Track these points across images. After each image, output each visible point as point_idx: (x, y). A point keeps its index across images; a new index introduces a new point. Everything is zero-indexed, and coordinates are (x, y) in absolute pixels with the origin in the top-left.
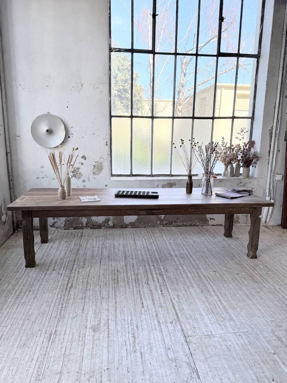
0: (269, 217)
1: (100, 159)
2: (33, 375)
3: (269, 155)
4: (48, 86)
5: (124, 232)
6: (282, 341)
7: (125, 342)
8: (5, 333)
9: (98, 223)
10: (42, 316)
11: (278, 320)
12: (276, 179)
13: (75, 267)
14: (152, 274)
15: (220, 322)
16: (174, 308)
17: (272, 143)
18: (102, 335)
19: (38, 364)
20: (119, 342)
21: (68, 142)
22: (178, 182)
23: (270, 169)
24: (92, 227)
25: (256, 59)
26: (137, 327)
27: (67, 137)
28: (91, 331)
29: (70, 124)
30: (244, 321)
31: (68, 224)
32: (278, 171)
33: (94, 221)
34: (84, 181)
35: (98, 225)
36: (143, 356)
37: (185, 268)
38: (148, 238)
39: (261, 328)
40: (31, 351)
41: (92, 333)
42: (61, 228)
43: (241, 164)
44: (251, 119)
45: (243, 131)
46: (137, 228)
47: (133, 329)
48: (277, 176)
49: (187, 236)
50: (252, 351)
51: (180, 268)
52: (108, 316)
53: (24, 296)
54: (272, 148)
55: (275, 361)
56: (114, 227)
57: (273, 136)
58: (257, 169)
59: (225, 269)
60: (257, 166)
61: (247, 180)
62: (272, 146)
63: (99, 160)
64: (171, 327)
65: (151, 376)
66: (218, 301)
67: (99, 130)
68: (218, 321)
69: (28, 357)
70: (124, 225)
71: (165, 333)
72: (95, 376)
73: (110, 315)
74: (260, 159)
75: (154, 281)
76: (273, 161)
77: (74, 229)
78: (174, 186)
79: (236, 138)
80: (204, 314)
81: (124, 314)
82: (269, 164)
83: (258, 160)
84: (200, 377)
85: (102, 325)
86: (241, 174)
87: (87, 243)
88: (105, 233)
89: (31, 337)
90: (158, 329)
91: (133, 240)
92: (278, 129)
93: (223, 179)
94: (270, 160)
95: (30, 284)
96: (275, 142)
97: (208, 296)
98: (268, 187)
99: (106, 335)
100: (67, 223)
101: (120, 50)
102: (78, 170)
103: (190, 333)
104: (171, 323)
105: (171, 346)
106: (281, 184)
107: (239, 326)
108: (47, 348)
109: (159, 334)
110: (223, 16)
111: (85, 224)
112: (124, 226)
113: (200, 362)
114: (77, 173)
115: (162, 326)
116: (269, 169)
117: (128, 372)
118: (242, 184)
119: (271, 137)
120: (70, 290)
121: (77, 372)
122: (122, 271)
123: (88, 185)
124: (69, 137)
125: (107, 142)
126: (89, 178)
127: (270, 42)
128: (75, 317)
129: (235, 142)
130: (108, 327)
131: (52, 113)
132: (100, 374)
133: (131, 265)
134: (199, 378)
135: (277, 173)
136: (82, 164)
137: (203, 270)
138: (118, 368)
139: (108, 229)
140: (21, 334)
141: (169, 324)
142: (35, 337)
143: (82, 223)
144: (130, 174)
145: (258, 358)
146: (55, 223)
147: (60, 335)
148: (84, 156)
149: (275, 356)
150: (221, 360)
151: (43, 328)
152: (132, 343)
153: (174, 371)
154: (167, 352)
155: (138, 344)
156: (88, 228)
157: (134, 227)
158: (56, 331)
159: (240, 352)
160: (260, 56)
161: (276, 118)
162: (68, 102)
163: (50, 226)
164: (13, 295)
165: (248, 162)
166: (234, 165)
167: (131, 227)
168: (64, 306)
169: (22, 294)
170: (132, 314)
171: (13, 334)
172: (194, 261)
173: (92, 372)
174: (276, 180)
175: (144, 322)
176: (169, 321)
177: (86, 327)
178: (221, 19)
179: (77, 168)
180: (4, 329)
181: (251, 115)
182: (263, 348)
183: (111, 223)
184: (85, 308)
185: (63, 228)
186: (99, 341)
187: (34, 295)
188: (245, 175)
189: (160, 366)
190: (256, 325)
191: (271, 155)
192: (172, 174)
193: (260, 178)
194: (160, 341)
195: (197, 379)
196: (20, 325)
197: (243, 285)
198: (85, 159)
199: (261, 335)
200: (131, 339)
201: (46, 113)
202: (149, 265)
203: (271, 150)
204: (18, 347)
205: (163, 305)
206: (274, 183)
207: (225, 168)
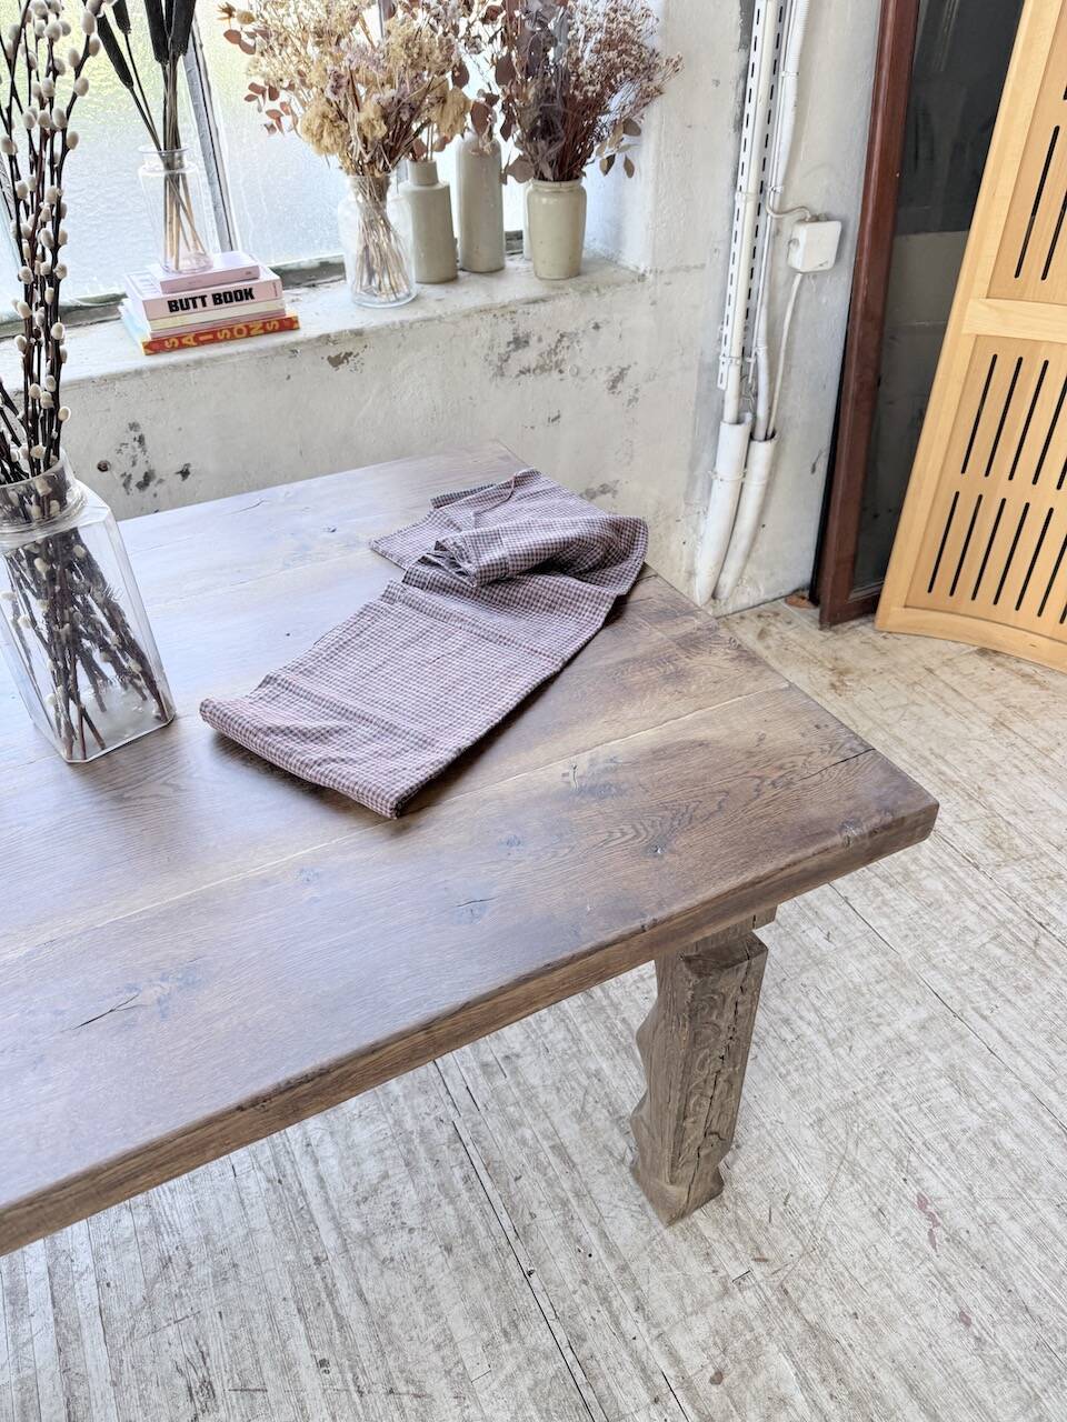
0: (733, 565)
12: (798, 259)
23: (749, 181)
32: (809, 187)
43: (510, 151)
48: (803, 233)
58: (641, 190)
60: (645, 158)
61: (569, 310)
74: (674, 87)
76: (773, 92)
82: (747, 133)
83: (646, 98)
86: (518, 236)
93: (362, 332)
94: (752, 83)
98: (732, 348)
116: (742, 181)
118: (529, 356)
135: (803, 209)
165: (561, 125)
166: (449, 166)
174: (795, 272)
193: (676, 270)
206: (780, 296)
207: (366, 212)
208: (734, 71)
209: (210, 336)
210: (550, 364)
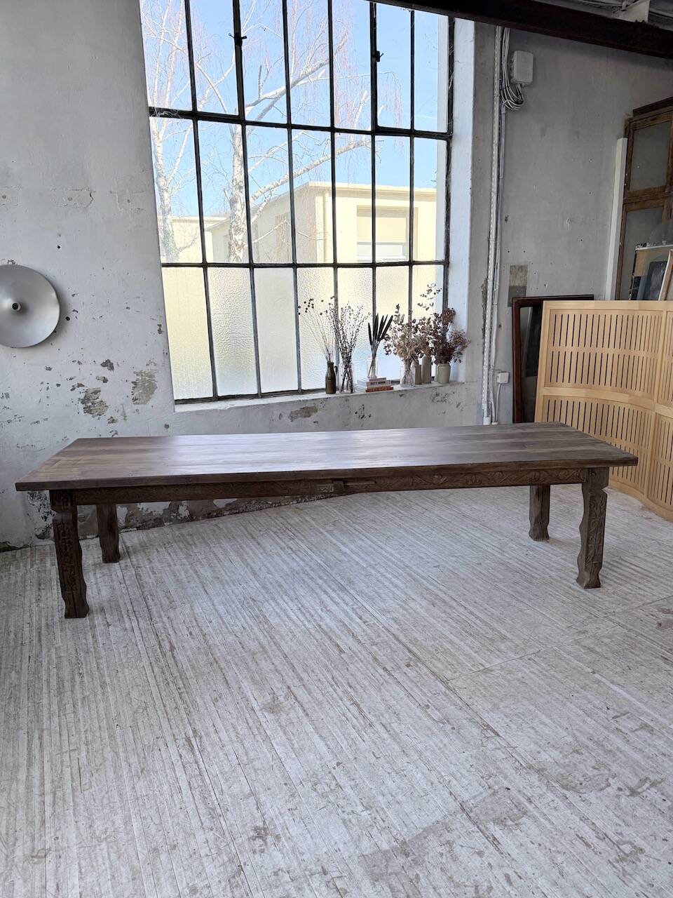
1: (148, 365)
2: (200, 811)
3: (484, 335)
4: (4, 197)
5: (221, 526)
6: (597, 653)
7: (344, 715)
8: (83, 760)
9: (154, 513)
10: (145, 713)
11: (577, 624)
12: (499, 381)
13: (154, 610)
14: (326, 592)
15: (490, 647)
16: (400, 642)
17: (488, 312)
18: (292, 715)
19: (197, 793)
20: (331, 718)
21: (66, 332)
22: (320, 404)
23: (486, 363)
24: (140, 525)
25: (444, 143)
26: (351, 687)
27: (64, 318)
28: (266, 714)
29: (68, 290)
30: (526, 637)
31: (83, 526)
32: (500, 366)
33: (144, 511)
34: (112, 421)
35: (155, 520)
36: (389, 729)
37: (382, 570)
38: (279, 530)
39: (556, 641)
40: (167, 776)
41: (270, 717)
43: (433, 359)
44: (442, 266)
45: (431, 290)
46: (245, 514)
47: (345, 692)
48: (499, 375)
49: (354, 513)
50: (559, 677)
51: (373, 572)
52: (283, 682)
53: (73, 686)
54: (488, 321)
55: (598, 682)
56: (191, 518)
57: (488, 297)
58: (463, 366)
59: (454, 559)
60: (464, 359)
61: (447, 389)
62: (488, 316)
63: (146, 369)
64: (411, 673)
65: (420, 753)
66: (468, 615)
67: (139, 298)
68: (484, 645)
69: (166, 787)
70: (213, 512)
71: (407, 684)
72: (322, 780)
73: (286, 678)
74: (470, 346)
75: (337, 604)
76: (490, 347)
78: (313, 413)
79: (419, 304)
80: (456, 640)
81: (313, 671)
82: (485, 355)
83: (464, 347)
84: (500, 733)
85: (281, 699)
86: (433, 377)
87: (149, 559)
88: (177, 533)
89: (146, 754)
90: (389, 680)
91: (249, 537)
92: (498, 284)
93: (406, 390)
94: (486, 345)
95: (70, 663)
96: (492, 309)
97: (448, 610)
98: (485, 399)
99: (301, 713)
101: (170, 113)
102: (96, 396)
103: (448, 674)
104: (408, 665)
105: (428, 701)
106: (506, 391)
107: (522, 646)
108: (196, 762)
109: (398, 689)
110: (378, 50)
111: (125, 519)
112: (215, 514)
113: (488, 713)
114: (93, 403)
115: (396, 675)
116: (485, 363)
117: (377, 758)
118: (439, 398)
119: (485, 300)
120: (173, 654)
121: (286, 784)
122: (261, 598)
123: (124, 430)
124: (68, 319)
126: (124, 412)
127: (472, 110)
128: (218, 698)
129: (419, 314)
130: (296, 699)
131: (20, 261)
132: (330, 775)
133: (276, 585)
134: (498, 735)
135: (499, 370)
136: (105, 381)
137: (415, 568)
138: (355, 758)
139: (180, 525)
140: (122, 754)
141: (405, 669)
142: (156, 752)
144: (211, 395)
145: (572, 684)
147: (208, 735)
148: (108, 361)
149: (596, 675)
150: (518, 702)
151: (162, 732)
152: (357, 713)
153: (453, 737)
154: (427, 712)
155: (369, 713)
156: (131, 529)
157: (236, 513)
158: (195, 731)
159: (540, 682)
160: (451, 136)
161: (491, 261)
162: (60, 236)
163: (37, 536)
164: (45, 690)
165: (446, 353)
166: (421, 361)
167: (230, 514)
168: (181, 686)
169: (66, 684)
170: (327, 667)
171: (105, 760)
172: (392, 555)
173: (312, 777)
174: (499, 384)
175: (359, 674)
176: (402, 664)
177: (253, 709)
178: (375, 56)
179: (92, 391)
180: (75, 755)
181: (442, 257)
182: (574, 669)
183: (183, 511)
184: (227, 678)
186: (294, 726)
187: (97, 682)
188: (442, 378)
189: (427, 735)
190: (547, 638)
191: (487, 335)
192: (304, 388)
193: (471, 382)
194: (406, 698)
195: (497, 738)
196: (107, 740)
197: (496, 580)
198: (112, 368)
199: (562, 652)
200: (351, 707)
201: (5, 263)
202: (312, 578)
203: (486, 326)
204: (132, 777)
205: (377, 640)
206: (496, 390)
207: (406, 368)
208: (482, 343)
209: (378, 389)
210: (443, 400)
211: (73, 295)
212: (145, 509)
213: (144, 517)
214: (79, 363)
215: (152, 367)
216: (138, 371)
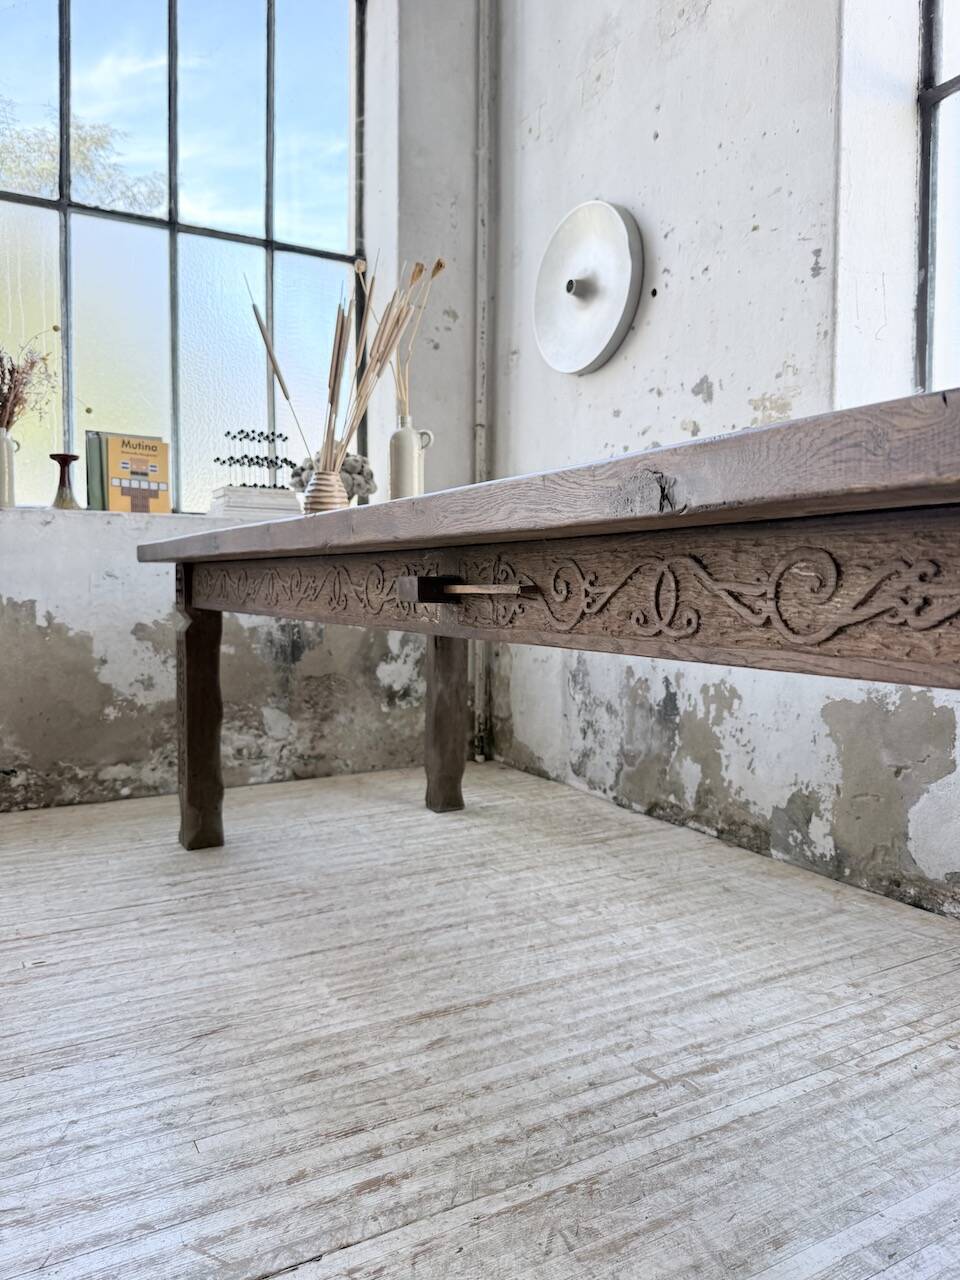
1: (778, 376)
4: (598, 78)
9: (753, 809)
21: (649, 324)
24: (727, 828)
27: (646, 294)
31: (629, 777)
33: (733, 791)
35: (756, 828)
42: (605, 791)
56: (837, 868)
63: (774, 389)
67: (780, 189)
70: (911, 882)
77: (649, 813)
100: (626, 768)
111: (694, 796)
112: (912, 892)
124: (653, 293)
125: (817, 253)
136: (696, 431)
143: (678, 791)
146: (586, 755)
148: (704, 380)
156: (705, 828)
162: (659, 108)
163: (572, 765)
183: (821, 837)
185: (611, 794)
198: (708, 395)
211: (666, 236)
212: (735, 786)
213: (732, 810)
214: (659, 393)
215: (789, 378)
216: (756, 395)
